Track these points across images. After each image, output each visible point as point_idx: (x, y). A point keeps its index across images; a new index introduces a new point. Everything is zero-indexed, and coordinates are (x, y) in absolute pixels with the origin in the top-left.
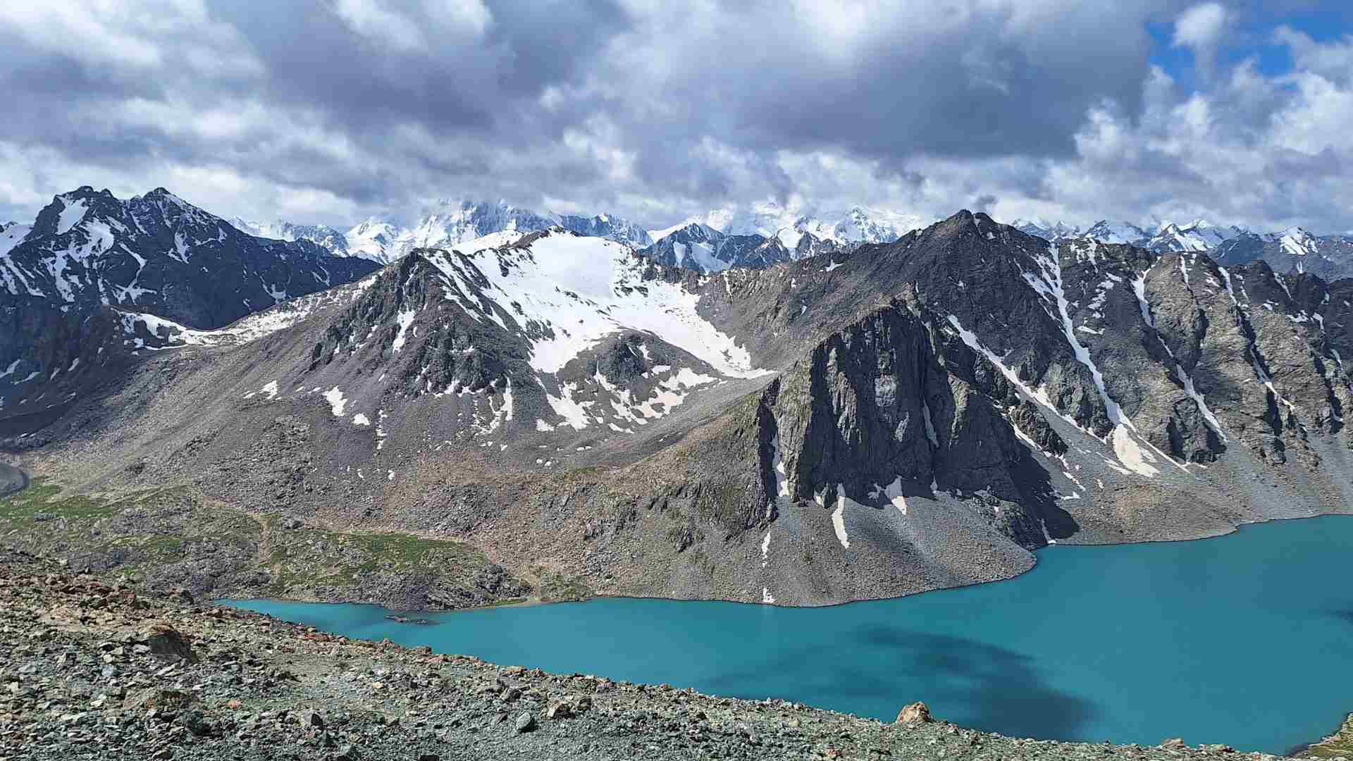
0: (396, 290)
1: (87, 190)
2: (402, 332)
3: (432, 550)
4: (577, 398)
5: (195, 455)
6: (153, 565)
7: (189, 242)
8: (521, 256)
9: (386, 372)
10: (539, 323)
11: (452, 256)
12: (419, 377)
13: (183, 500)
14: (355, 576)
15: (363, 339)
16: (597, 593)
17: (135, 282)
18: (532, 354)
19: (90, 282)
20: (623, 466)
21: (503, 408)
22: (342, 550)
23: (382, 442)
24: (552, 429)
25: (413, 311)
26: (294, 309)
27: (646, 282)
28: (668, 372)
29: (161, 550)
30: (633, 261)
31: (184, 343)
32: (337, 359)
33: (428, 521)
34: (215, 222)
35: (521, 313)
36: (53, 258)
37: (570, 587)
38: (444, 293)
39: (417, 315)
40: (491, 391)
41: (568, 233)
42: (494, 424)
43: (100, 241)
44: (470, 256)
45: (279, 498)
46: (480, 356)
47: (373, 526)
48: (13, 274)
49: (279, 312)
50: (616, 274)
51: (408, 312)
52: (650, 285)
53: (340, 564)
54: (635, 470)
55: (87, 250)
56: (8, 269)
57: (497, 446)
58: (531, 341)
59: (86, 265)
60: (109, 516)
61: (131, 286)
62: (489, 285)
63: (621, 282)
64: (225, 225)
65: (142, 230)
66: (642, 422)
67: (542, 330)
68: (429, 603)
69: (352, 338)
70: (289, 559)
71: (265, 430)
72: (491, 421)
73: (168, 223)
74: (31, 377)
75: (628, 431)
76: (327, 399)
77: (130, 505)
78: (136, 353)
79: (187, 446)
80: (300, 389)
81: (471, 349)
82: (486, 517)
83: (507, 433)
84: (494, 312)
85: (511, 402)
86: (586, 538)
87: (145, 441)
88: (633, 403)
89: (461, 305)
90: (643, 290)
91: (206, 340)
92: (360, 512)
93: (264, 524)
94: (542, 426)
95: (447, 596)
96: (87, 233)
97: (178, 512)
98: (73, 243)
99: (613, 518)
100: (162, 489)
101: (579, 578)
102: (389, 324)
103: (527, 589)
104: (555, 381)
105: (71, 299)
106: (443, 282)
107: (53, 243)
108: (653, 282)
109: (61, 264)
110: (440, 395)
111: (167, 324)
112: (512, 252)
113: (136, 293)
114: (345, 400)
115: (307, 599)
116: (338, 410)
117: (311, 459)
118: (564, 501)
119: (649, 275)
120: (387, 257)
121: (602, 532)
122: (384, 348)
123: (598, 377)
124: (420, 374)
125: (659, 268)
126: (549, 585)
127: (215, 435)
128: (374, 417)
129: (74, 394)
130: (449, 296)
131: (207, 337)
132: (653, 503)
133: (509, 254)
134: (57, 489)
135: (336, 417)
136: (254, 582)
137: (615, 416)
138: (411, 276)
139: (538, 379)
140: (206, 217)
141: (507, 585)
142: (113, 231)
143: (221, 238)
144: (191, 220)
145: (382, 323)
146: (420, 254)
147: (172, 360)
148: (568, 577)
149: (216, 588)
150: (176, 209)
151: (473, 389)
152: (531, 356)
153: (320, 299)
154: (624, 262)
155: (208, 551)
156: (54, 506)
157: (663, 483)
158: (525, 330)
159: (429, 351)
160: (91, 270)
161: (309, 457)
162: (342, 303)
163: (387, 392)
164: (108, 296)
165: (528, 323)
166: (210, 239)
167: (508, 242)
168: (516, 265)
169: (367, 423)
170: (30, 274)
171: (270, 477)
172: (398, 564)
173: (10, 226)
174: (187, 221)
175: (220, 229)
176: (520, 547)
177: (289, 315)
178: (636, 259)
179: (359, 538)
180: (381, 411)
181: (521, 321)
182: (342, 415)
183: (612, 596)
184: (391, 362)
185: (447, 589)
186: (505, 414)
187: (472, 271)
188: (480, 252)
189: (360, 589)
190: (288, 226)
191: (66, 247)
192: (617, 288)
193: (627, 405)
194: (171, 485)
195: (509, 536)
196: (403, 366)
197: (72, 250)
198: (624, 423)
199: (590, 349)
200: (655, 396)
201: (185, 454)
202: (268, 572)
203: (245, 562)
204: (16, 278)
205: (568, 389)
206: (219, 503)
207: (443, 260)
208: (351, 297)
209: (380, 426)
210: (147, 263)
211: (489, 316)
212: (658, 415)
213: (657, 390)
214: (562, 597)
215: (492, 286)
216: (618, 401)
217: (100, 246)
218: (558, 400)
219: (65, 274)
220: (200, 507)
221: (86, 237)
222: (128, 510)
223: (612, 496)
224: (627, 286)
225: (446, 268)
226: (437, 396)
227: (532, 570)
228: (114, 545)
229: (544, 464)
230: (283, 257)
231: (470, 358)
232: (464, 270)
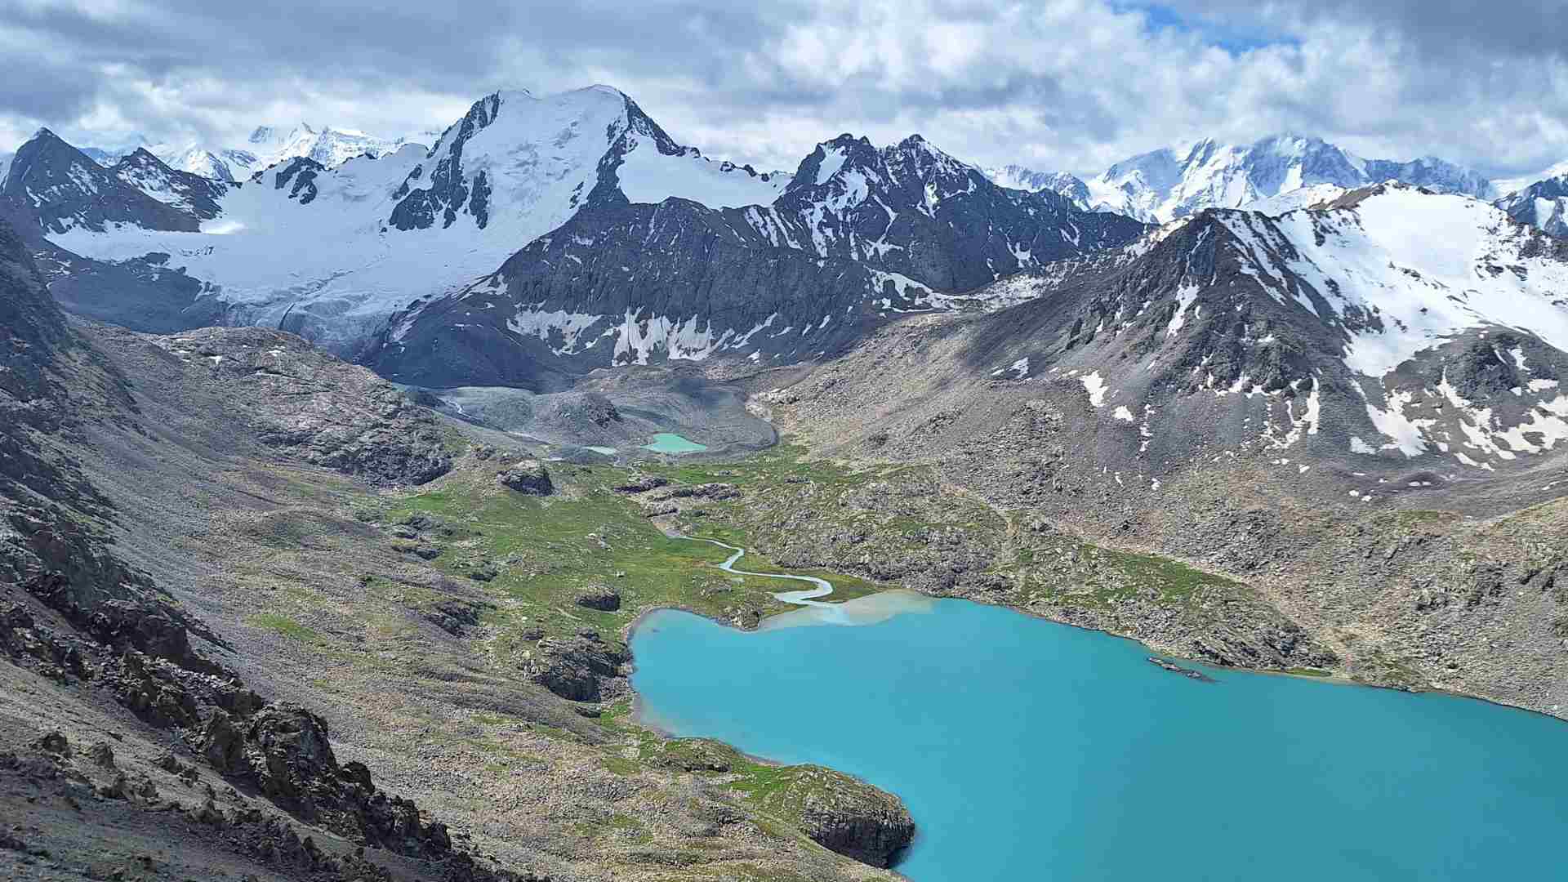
0: (1179, 259)
1: (847, 138)
2: (1181, 311)
3: (1207, 587)
4: (1409, 413)
5: (938, 433)
6: (897, 548)
7: (938, 194)
8: (1344, 220)
9: (1158, 358)
10: (1362, 310)
11: (1253, 219)
12: (1198, 368)
13: (926, 481)
14: (1110, 601)
15: (1131, 316)
16: (1434, 684)
17: (883, 238)
18: (1350, 349)
19: (843, 236)
20: (1483, 516)
21: (1306, 418)
22: (1095, 566)
23: (1146, 443)
24: (1372, 451)
25: (1197, 286)
26: (1046, 274)
27: (1525, 259)
28: (1553, 389)
29: (904, 533)
30: (1507, 230)
31: (929, 306)
32: (1099, 338)
33: (1199, 548)
34: (966, 173)
35: (1338, 295)
36: (811, 210)
37: (1394, 670)
38: (1240, 265)
39: (1202, 291)
40: (1291, 394)
41: (1413, 189)
42: (1292, 437)
43: (855, 193)
44: (1275, 218)
45: (1025, 493)
46: (1281, 349)
47: (1131, 543)
48: (776, 224)
49: (1030, 278)
50: (1482, 246)
51: (1191, 287)
52: (1532, 264)
53: (1092, 583)
54: (1501, 525)
55: (843, 202)
56: (772, 220)
57: (1294, 466)
58: (1349, 332)
59: (841, 218)
60: (856, 488)
61: (880, 241)
62: (1298, 256)
63: (1487, 258)
64: (975, 174)
65: (894, 181)
66: (1506, 455)
67: (1366, 318)
68: (1201, 653)
69: (1118, 315)
70: (1035, 566)
71: (1014, 414)
72: (1287, 432)
73: (920, 173)
74: (785, 332)
75: (1485, 466)
76: (1085, 384)
77: (876, 479)
78: (883, 314)
79: (932, 421)
80: (1054, 370)
81: (1269, 339)
82: (1276, 555)
83: (1310, 450)
84: (1301, 292)
85: (1318, 410)
86: (1420, 608)
87: (888, 410)
88: (1495, 428)
89: (1259, 281)
90: (1520, 271)
91: (952, 305)
92: (1117, 522)
93: (1009, 520)
94: (1358, 445)
95: (1225, 648)
96: (844, 183)
97: (921, 494)
98: (830, 195)
99: (1464, 586)
100: (905, 466)
101: (1407, 659)
102: (1166, 302)
103: (1332, 659)
104: (1379, 388)
105: (824, 253)
106: (1239, 251)
107: (813, 193)
108: (1537, 260)
109: (819, 216)
110: (1223, 393)
111: (915, 285)
112: (1332, 214)
113: (884, 248)
114: (1105, 388)
115: (1055, 617)
116: (1096, 400)
117: (1063, 453)
118: (1389, 551)
119: (1531, 250)
120: (1133, 211)
121: (1446, 603)
122: (1157, 329)
123: (1445, 388)
124: (1199, 365)
125: (1548, 242)
126: (1363, 660)
127: (960, 413)
128: (1139, 412)
129: (823, 353)
130: (1245, 270)
131: (952, 301)
132: (1531, 576)
133: (1328, 216)
134: (805, 451)
135: (1093, 407)
136: (998, 587)
137: (1466, 444)
138: (1199, 243)
139: (1355, 384)
140: (957, 167)
141: (1304, 650)
142: (869, 182)
143: (971, 189)
144: (942, 171)
145: (1156, 299)
146: (1213, 216)
147: (919, 326)
148: (1391, 655)
149: (958, 585)
150: (928, 159)
151: (1267, 390)
152: (1348, 352)
153: (1077, 264)
154: (1493, 231)
155: (951, 543)
156: (802, 469)
157: (1549, 550)
158: (1342, 317)
159: (1214, 337)
160: (844, 223)
161: (1061, 451)
162: (1103, 270)
163: (1156, 383)
164: (857, 251)
165: (1347, 309)
166: (959, 191)
167: (1322, 200)
168: (1336, 232)
169: (1130, 418)
170: (790, 225)
171: (1018, 468)
172: (1163, 596)
173: (775, 175)
174: (938, 171)
175: (970, 180)
176: (1323, 603)
177: (1040, 281)
178: (1513, 227)
179: (1115, 555)
180: (1148, 406)
181: (1337, 305)
182: (1102, 405)
183: (1456, 694)
184: (1164, 348)
185: (1225, 640)
186: (1307, 426)
187: (1277, 238)
188: (1289, 214)
189: (1117, 618)
190: (1026, 173)
191: (824, 198)
192: (1479, 267)
193: (1484, 430)
194: (913, 463)
195: (1307, 586)
196: (1178, 354)
197: (829, 201)
198: (1478, 455)
199: (1435, 349)
200: (1530, 421)
201: (928, 430)
202: (1012, 576)
203: (988, 561)
204: (778, 229)
205: (1399, 400)
206: (963, 490)
207: (1241, 223)
208: (1114, 263)
209: (1145, 424)
210: (897, 217)
211: (1295, 297)
212: (1534, 449)
213: (1534, 413)
214: (1384, 679)
215: (1302, 258)
216: (1471, 423)
217: (855, 198)
218: (1382, 413)
219: (821, 225)
220: (943, 491)
221: (843, 187)
222: (874, 485)
223: (1465, 558)
224: (1494, 263)
225: (1244, 234)
226: (1218, 394)
227: (1340, 636)
228: (859, 520)
229: (1360, 498)
230: (1031, 212)
231: (1266, 350)
232: (1267, 237)
